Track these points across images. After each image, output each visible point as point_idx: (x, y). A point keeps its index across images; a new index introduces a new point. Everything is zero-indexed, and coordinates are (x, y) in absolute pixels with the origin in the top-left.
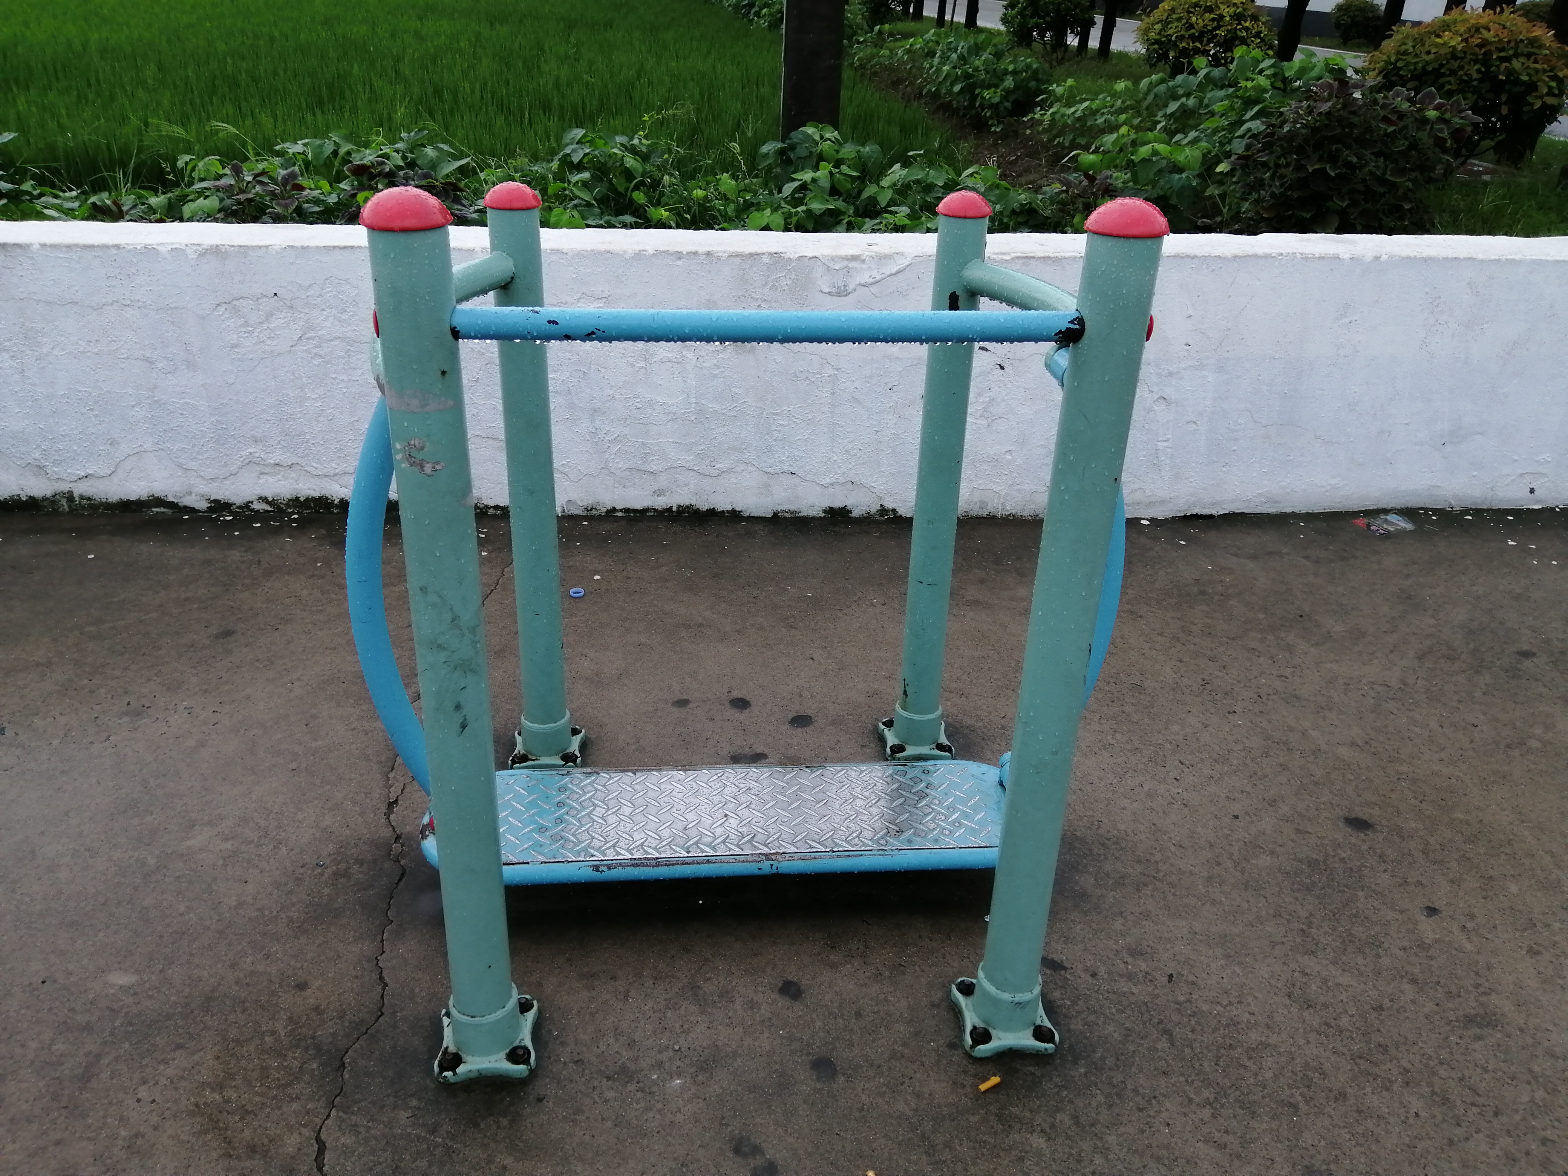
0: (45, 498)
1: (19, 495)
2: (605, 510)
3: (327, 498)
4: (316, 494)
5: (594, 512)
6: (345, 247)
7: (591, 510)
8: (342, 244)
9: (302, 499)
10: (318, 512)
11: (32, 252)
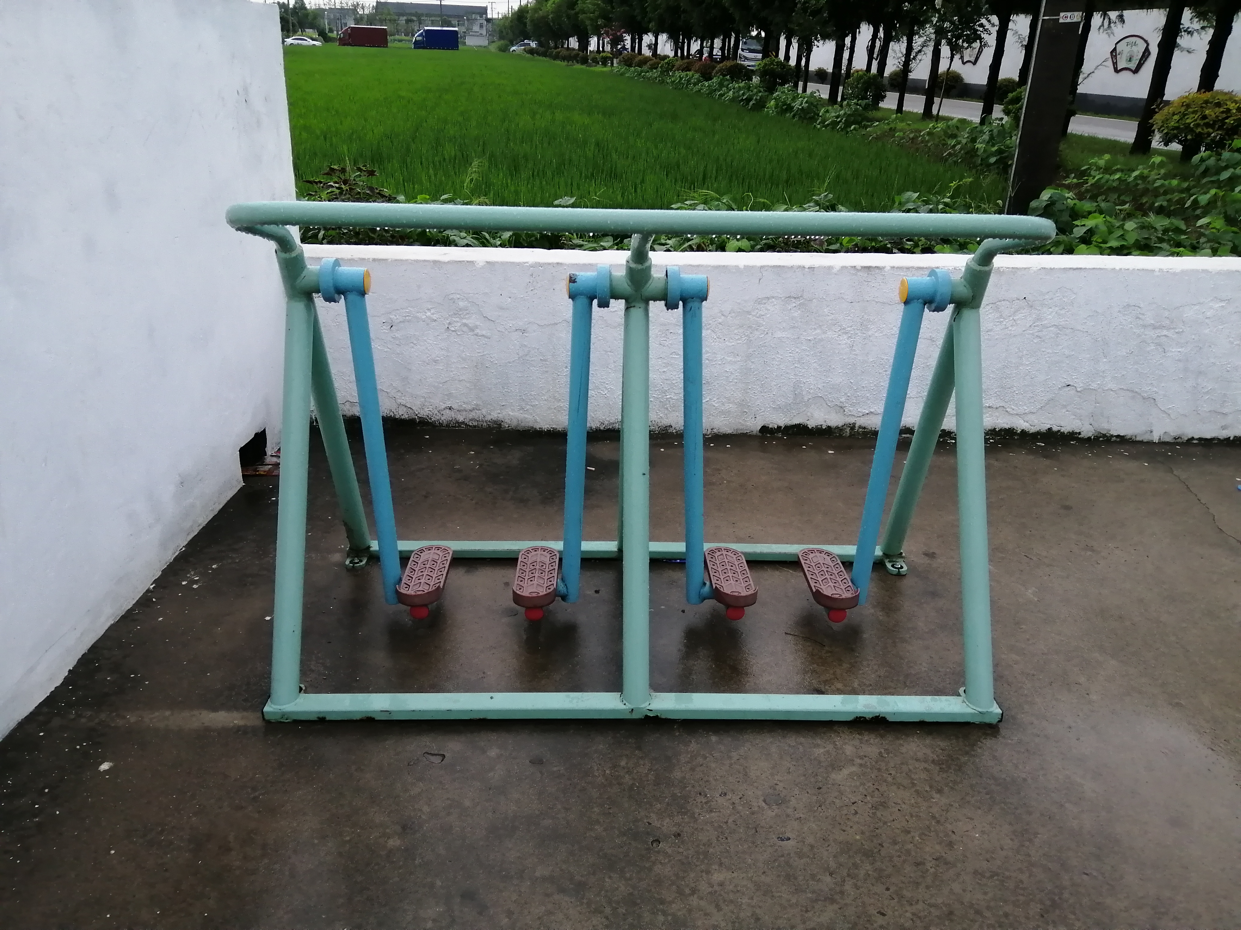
0: (837, 428)
1: (821, 425)
2: (1186, 439)
3: (1014, 429)
4: (1007, 427)
5: (1179, 440)
6: (1077, 269)
7: (1178, 438)
8: (1075, 267)
9: (997, 430)
10: (1005, 438)
11: (885, 272)
